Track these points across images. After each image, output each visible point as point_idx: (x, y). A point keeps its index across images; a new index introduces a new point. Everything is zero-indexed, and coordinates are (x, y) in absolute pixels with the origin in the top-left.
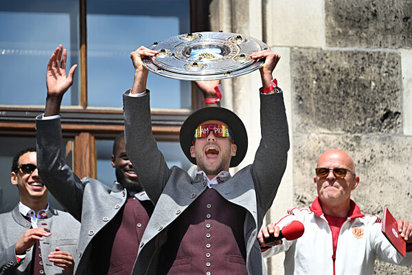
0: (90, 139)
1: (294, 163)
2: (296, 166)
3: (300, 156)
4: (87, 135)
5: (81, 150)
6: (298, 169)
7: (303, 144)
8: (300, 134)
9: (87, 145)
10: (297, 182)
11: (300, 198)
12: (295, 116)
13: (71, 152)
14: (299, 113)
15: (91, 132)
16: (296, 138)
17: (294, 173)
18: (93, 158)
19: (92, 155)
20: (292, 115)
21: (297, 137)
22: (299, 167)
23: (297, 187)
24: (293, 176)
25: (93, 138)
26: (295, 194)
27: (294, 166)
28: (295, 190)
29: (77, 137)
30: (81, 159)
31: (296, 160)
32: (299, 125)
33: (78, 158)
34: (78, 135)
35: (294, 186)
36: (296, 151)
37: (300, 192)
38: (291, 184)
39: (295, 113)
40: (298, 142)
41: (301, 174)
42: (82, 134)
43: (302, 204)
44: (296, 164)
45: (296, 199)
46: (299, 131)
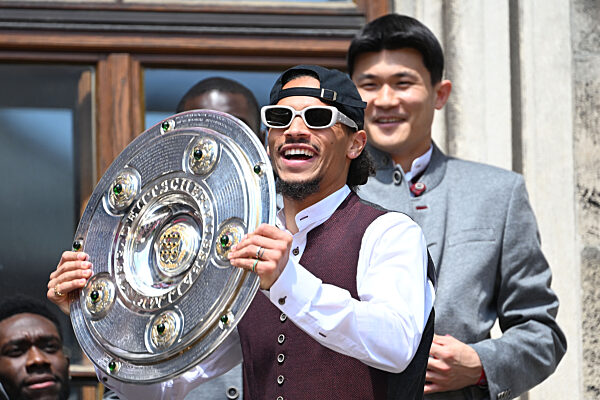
0: (130, 66)
1: (575, 118)
2: (580, 125)
3: (588, 104)
4: (124, 59)
5: (112, 92)
6: (584, 131)
7: (595, 78)
8: (589, 56)
9: (124, 79)
10: (582, 160)
11: (589, 194)
12: (577, 16)
13: (89, 96)
14: (585, 10)
15: (132, 51)
16: (579, 64)
17: (575, 139)
18: (137, 110)
19: (136, 102)
20: (571, 14)
21: (581, 61)
22: (587, 127)
23: (582, 170)
24: (574, 146)
25: (136, 65)
26: (578, 186)
27: (575, 125)
28: (577, 177)
29: (102, 65)
30: (111, 111)
31: (579, 110)
32: (587, 36)
33: (104, 108)
34: (106, 59)
35: (576, 168)
36: (581, 92)
37: (589, 180)
38: (569, 163)
39: (578, 11)
40: (585, 72)
41: (590, 141)
42: (114, 57)
43: (593, 208)
44: (579, 121)
45: (579, 197)
46: (587, 50)
